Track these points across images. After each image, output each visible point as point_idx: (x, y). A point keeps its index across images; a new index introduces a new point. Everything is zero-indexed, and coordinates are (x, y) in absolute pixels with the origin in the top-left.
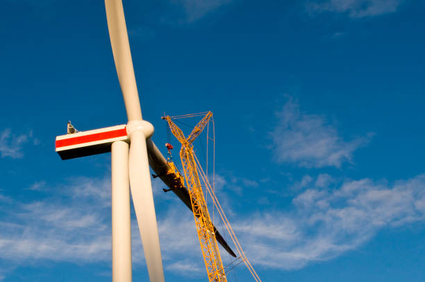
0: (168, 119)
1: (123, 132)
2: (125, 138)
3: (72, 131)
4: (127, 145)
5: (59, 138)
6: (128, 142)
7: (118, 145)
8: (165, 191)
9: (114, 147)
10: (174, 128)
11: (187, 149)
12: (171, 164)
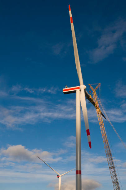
0: (90, 85)
1: (79, 88)
2: (79, 89)
3: (67, 88)
4: (79, 91)
5: (64, 89)
6: (80, 90)
7: (78, 91)
8: (89, 102)
10: (91, 87)
11: (94, 92)
12: (91, 96)
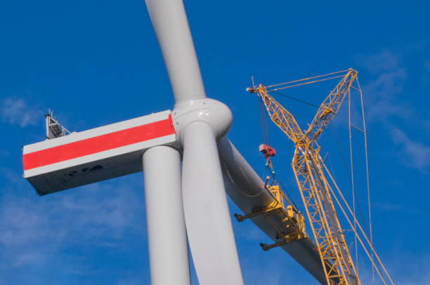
0: (262, 90)
1: (165, 127)
2: (171, 138)
3: (57, 133)
4: (173, 153)
5: (28, 149)
6: (179, 147)
7: (158, 156)
8: (265, 247)
9: (148, 160)
10: (278, 113)
11: (307, 155)
12: (275, 189)
